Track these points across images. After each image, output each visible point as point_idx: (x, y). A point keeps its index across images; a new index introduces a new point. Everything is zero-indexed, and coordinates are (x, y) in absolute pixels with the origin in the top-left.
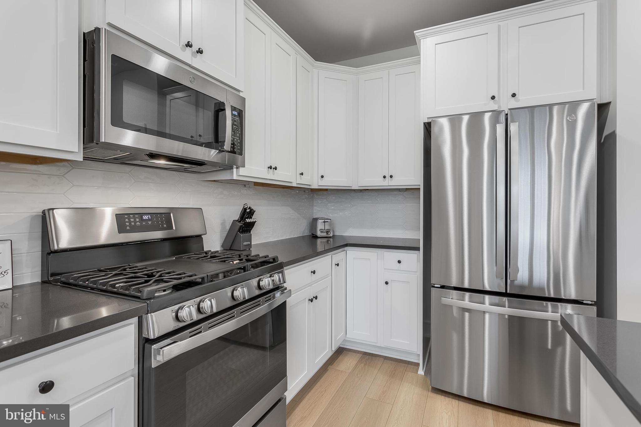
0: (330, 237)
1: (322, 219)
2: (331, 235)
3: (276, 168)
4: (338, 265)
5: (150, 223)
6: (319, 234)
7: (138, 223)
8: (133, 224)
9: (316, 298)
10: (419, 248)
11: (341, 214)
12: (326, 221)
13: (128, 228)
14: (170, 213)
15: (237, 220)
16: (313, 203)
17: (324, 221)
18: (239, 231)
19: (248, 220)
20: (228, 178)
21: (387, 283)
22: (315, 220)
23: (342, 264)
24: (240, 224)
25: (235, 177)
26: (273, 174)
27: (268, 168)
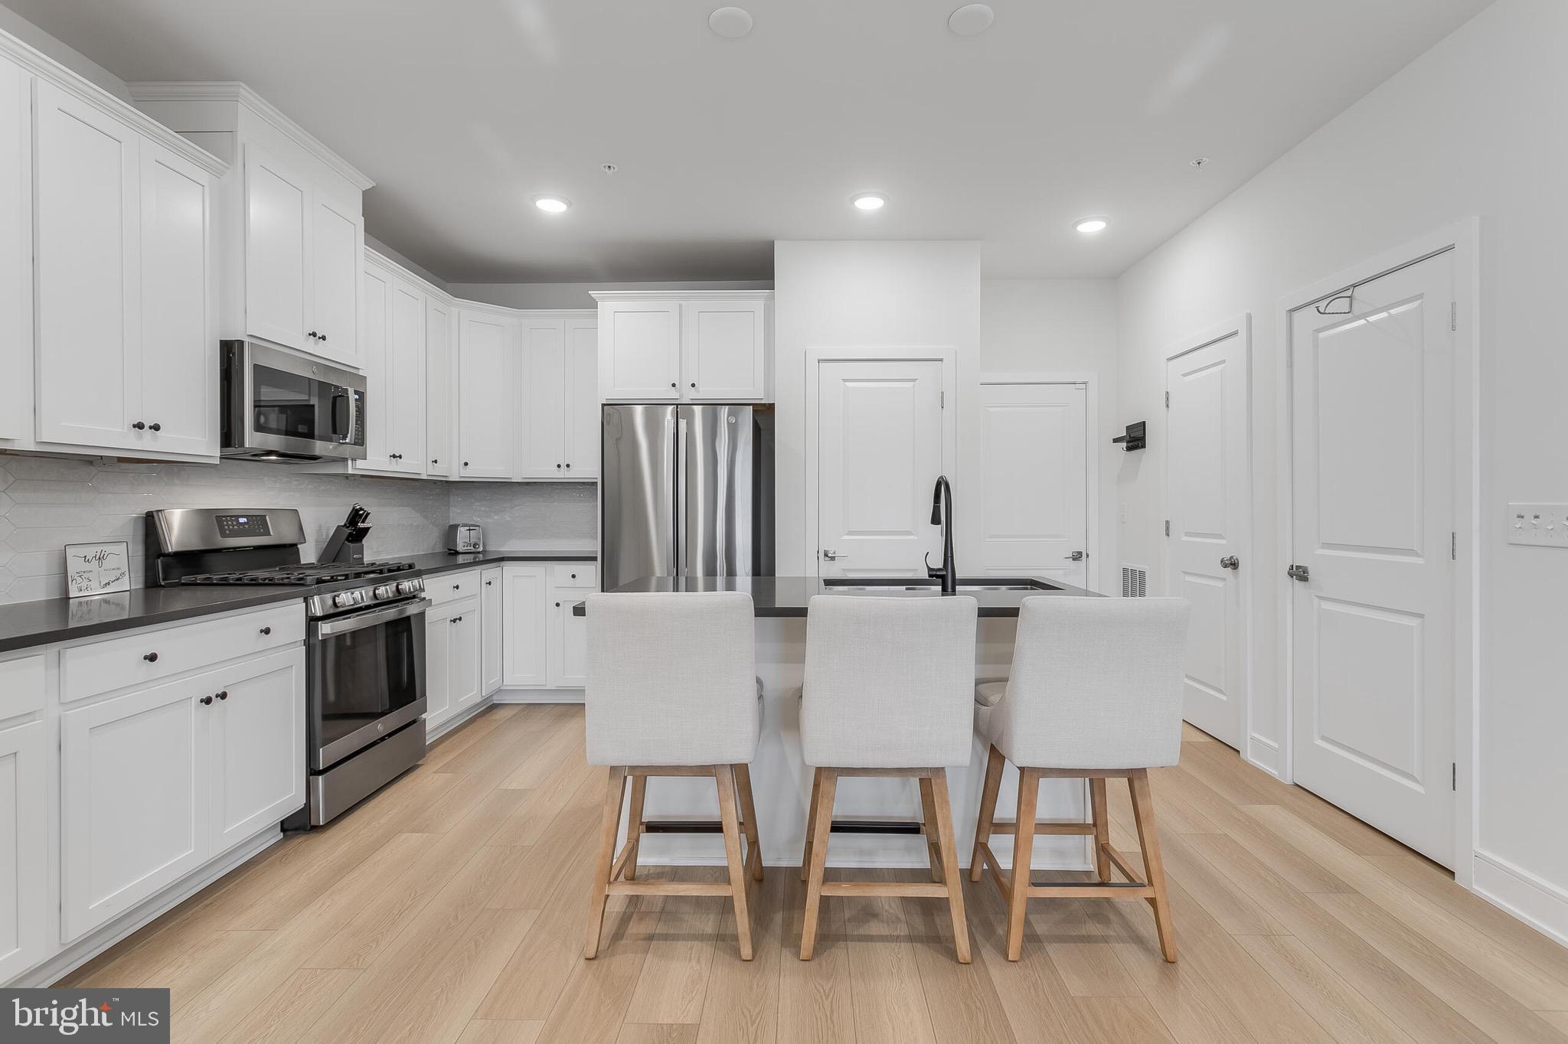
0: (479, 552)
1: (464, 525)
2: (481, 549)
3: (400, 457)
4: (490, 583)
5: (246, 526)
6: (460, 548)
7: (236, 527)
8: (231, 527)
9: (460, 619)
10: (596, 557)
11: (496, 517)
12: (471, 528)
13: (227, 532)
14: (265, 516)
15: (345, 525)
16: (449, 500)
17: (468, 528)
18: (347, 539)
19: (361, 525)
20: (341, 471)
21: (558, 605)
22: (454, 528)
23: (496, 584)
24: (348, 531)
25: (350, 471)
26: (397, 464)
27: (391, 456)
